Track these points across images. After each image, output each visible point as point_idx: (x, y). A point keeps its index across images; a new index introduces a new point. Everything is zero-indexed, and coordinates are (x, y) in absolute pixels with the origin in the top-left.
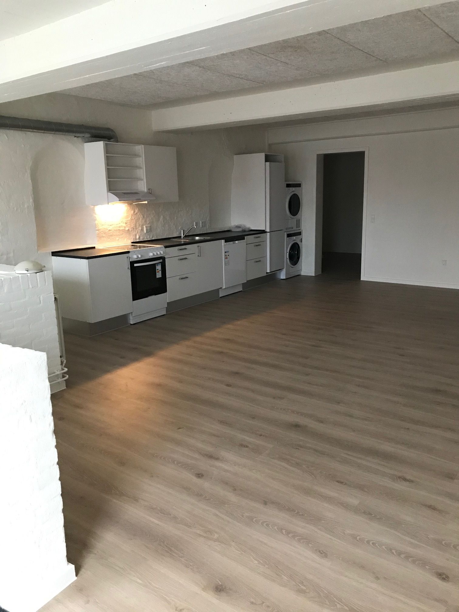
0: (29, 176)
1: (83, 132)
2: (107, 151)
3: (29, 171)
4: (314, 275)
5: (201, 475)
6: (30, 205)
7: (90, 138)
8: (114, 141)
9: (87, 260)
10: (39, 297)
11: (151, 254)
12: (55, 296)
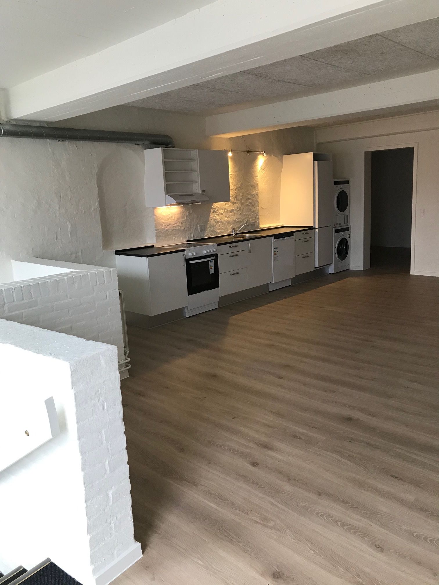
0: (96, 181)
1: (142, 140)
2: (165, 156)
3: (95, 177)
4: (362, 270)
5: (256, 464)
6: (96, 208)
7: (149, 145)
8: (171, 147)
9: (147, 258)
10: (106, 293)
11: (205, 252)
12: (119, 291)
